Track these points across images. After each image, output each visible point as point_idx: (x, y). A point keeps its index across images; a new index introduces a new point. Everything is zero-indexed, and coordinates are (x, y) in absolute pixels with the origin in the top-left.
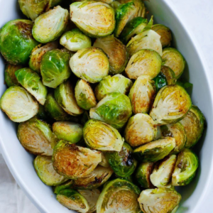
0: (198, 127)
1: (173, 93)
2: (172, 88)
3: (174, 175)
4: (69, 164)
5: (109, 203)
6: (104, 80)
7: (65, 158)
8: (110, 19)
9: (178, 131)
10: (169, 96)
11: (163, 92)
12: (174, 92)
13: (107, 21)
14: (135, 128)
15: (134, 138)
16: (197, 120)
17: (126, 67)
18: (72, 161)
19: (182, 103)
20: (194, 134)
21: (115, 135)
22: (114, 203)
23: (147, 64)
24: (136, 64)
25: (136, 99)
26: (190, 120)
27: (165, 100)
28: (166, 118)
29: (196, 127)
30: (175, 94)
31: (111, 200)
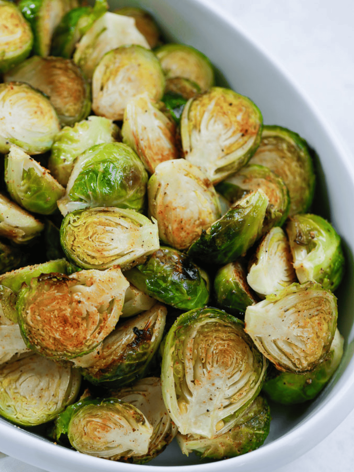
0: (299, 159)
1: (211, 106)
2: (205, 97)
3: (296, 265)
4: (65, 321)
5: (189, 378)
6: (60, 139)
7: (50, 312)
8: (16, 22)
9: (262, 180)
10: (206, 116)
11: (192, 114)
12: (213, 103)
13: (11, 27)
14: (169, 198)
15: (175, 226)
16: (290, 147)
17: (91, 100)
18: (68, 312)
19: (240, 117)
20: (298, 179)
21: (133, 221)
22: (200, 371)
23: (133, 77)
24: (110, 85)
25: (143, 144)
26: (274, 155)
27: (203, 127)
28: (222, 163)
29: (294, 164)
30: (217, 104)
31: (189, 365)
